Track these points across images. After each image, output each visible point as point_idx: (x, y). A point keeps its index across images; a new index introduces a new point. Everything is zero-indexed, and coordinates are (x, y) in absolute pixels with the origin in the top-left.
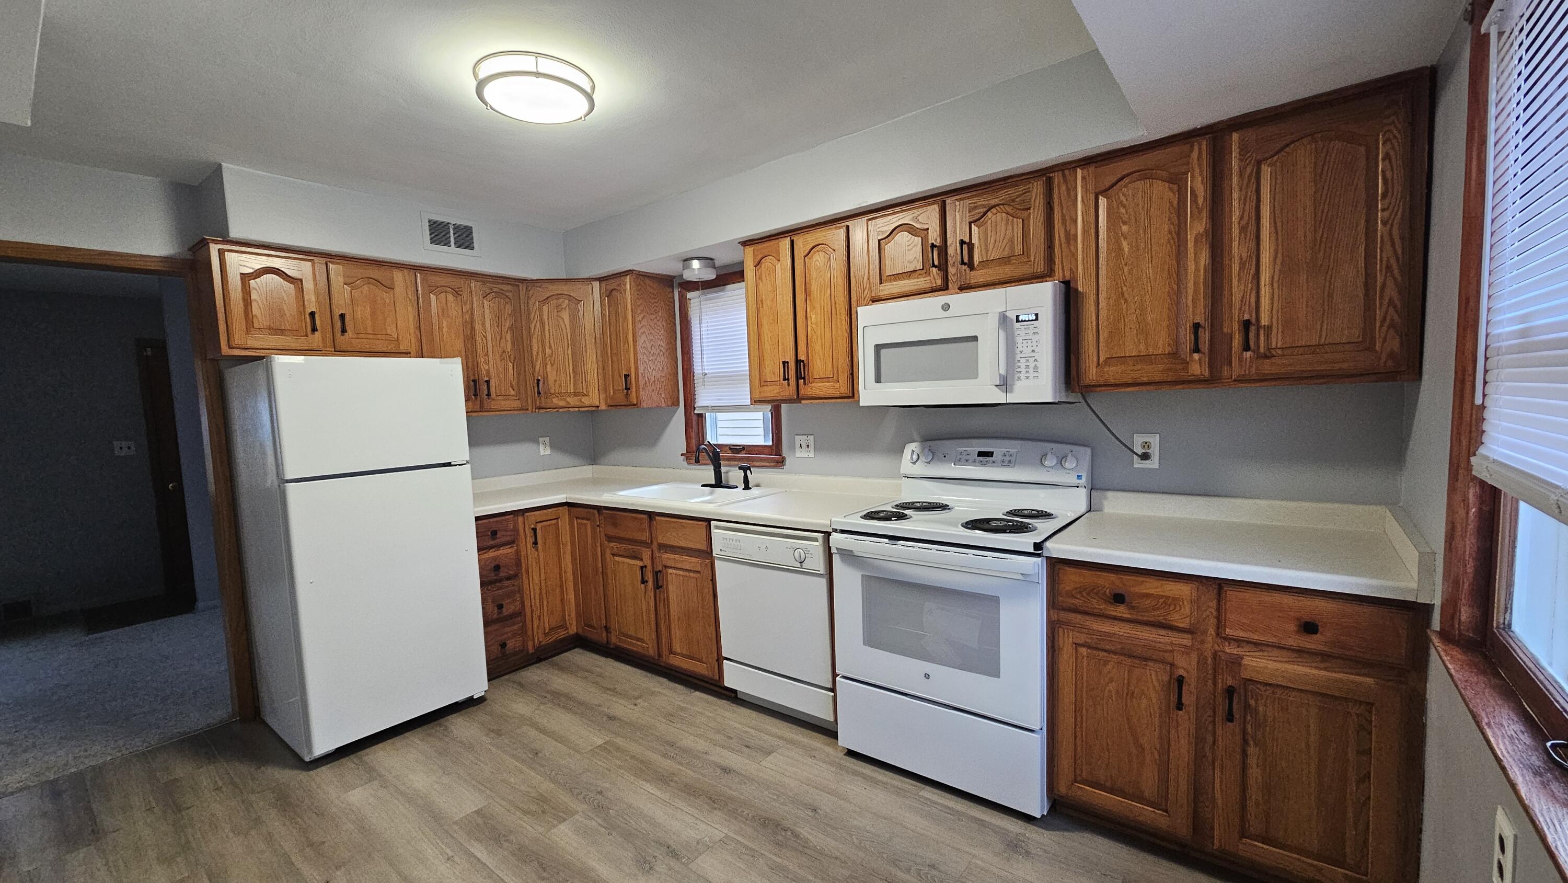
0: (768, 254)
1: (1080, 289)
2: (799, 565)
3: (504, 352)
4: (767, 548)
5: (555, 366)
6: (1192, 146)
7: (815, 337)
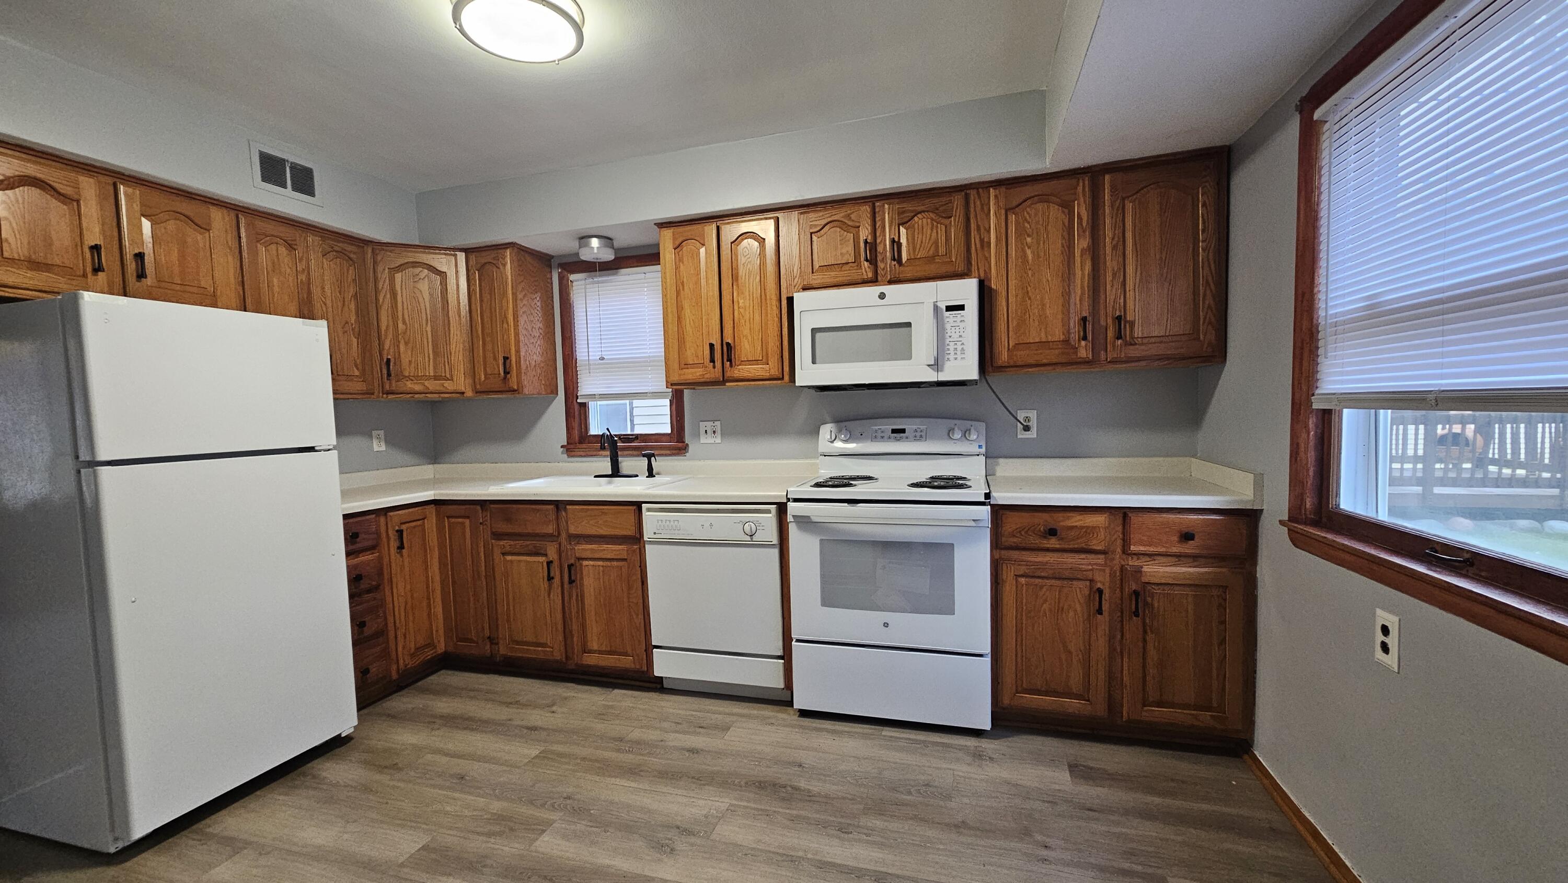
0: (690, 237)
1: (993, 286)
2: (748, 538)
3: (347, 323)
4: (711, 525)
5: (410, 345)
6: (1078, 182)
7: (743, 321)
